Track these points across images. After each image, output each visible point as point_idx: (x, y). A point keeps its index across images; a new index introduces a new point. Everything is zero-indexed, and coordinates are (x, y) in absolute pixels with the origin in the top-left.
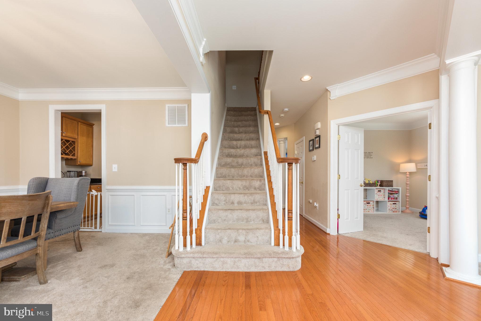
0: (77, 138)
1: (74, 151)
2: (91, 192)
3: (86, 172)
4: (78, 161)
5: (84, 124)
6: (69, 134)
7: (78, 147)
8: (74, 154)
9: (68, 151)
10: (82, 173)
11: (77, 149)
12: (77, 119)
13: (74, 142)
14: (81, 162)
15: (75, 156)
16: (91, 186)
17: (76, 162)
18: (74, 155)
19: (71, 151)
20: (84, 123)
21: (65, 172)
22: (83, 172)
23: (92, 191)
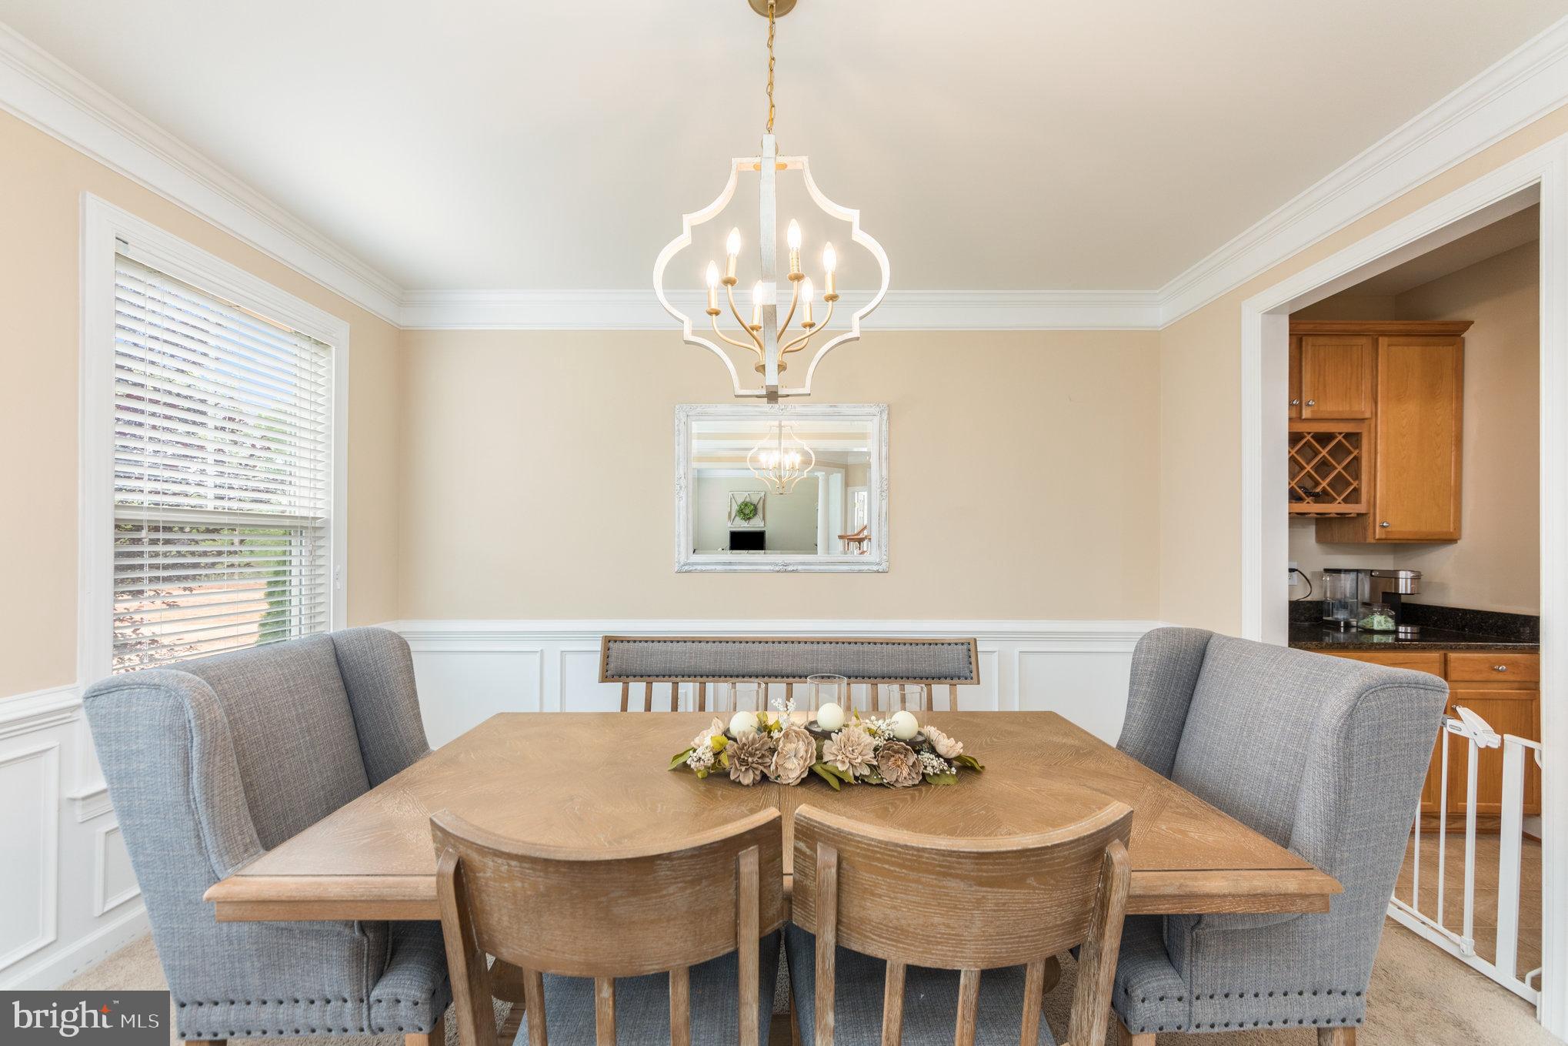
0: (1368, 415)
1: (1357, 477)
2: (1450, 722)
3: (1417, 577)
4: (1374, 527)
5: (1410, 339)
6: (1333, 406)
7: (1373, 457)
8: (1356, 490)
9: (1324, 484)
10: (1397, 579)
11: (1370, 467)
12: (1367, 326)
13: (1354, 438)
14: (1389, 529)
15: (1357, 501)
16: (1445, 655)
17: (1365, 529)
18: (1354, 497)
19: (1340, 482)
20: (1408, 334)
21: (1314, 574)
22: (1402, 574)
23: (1458, 717)
